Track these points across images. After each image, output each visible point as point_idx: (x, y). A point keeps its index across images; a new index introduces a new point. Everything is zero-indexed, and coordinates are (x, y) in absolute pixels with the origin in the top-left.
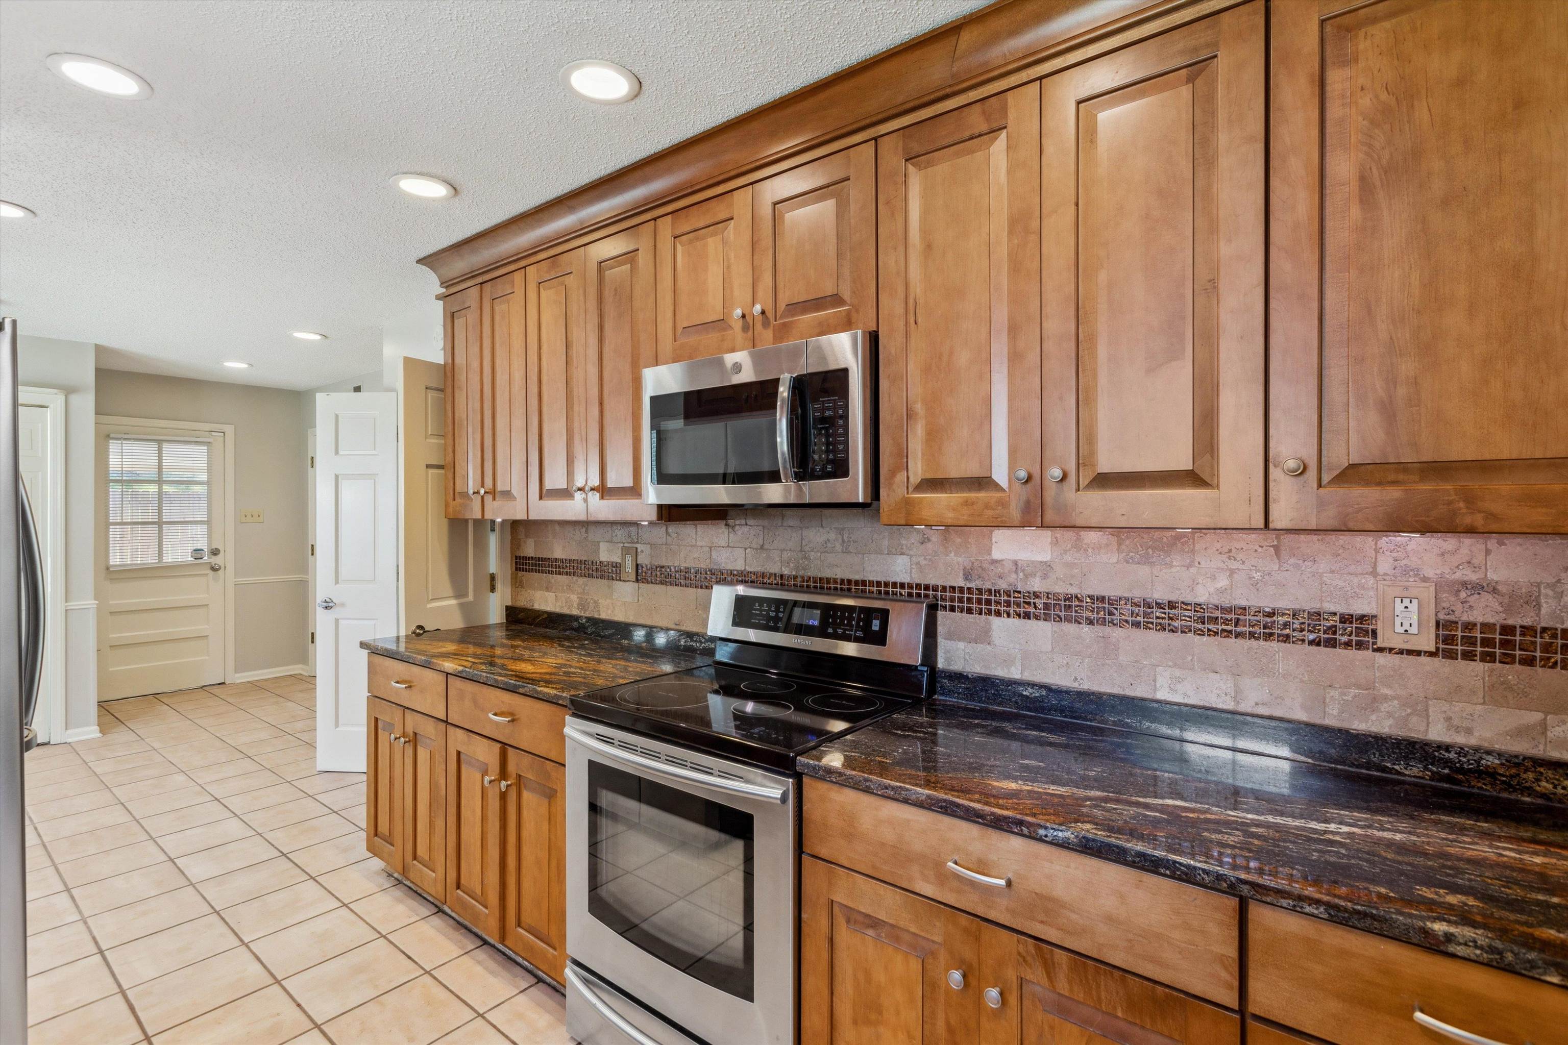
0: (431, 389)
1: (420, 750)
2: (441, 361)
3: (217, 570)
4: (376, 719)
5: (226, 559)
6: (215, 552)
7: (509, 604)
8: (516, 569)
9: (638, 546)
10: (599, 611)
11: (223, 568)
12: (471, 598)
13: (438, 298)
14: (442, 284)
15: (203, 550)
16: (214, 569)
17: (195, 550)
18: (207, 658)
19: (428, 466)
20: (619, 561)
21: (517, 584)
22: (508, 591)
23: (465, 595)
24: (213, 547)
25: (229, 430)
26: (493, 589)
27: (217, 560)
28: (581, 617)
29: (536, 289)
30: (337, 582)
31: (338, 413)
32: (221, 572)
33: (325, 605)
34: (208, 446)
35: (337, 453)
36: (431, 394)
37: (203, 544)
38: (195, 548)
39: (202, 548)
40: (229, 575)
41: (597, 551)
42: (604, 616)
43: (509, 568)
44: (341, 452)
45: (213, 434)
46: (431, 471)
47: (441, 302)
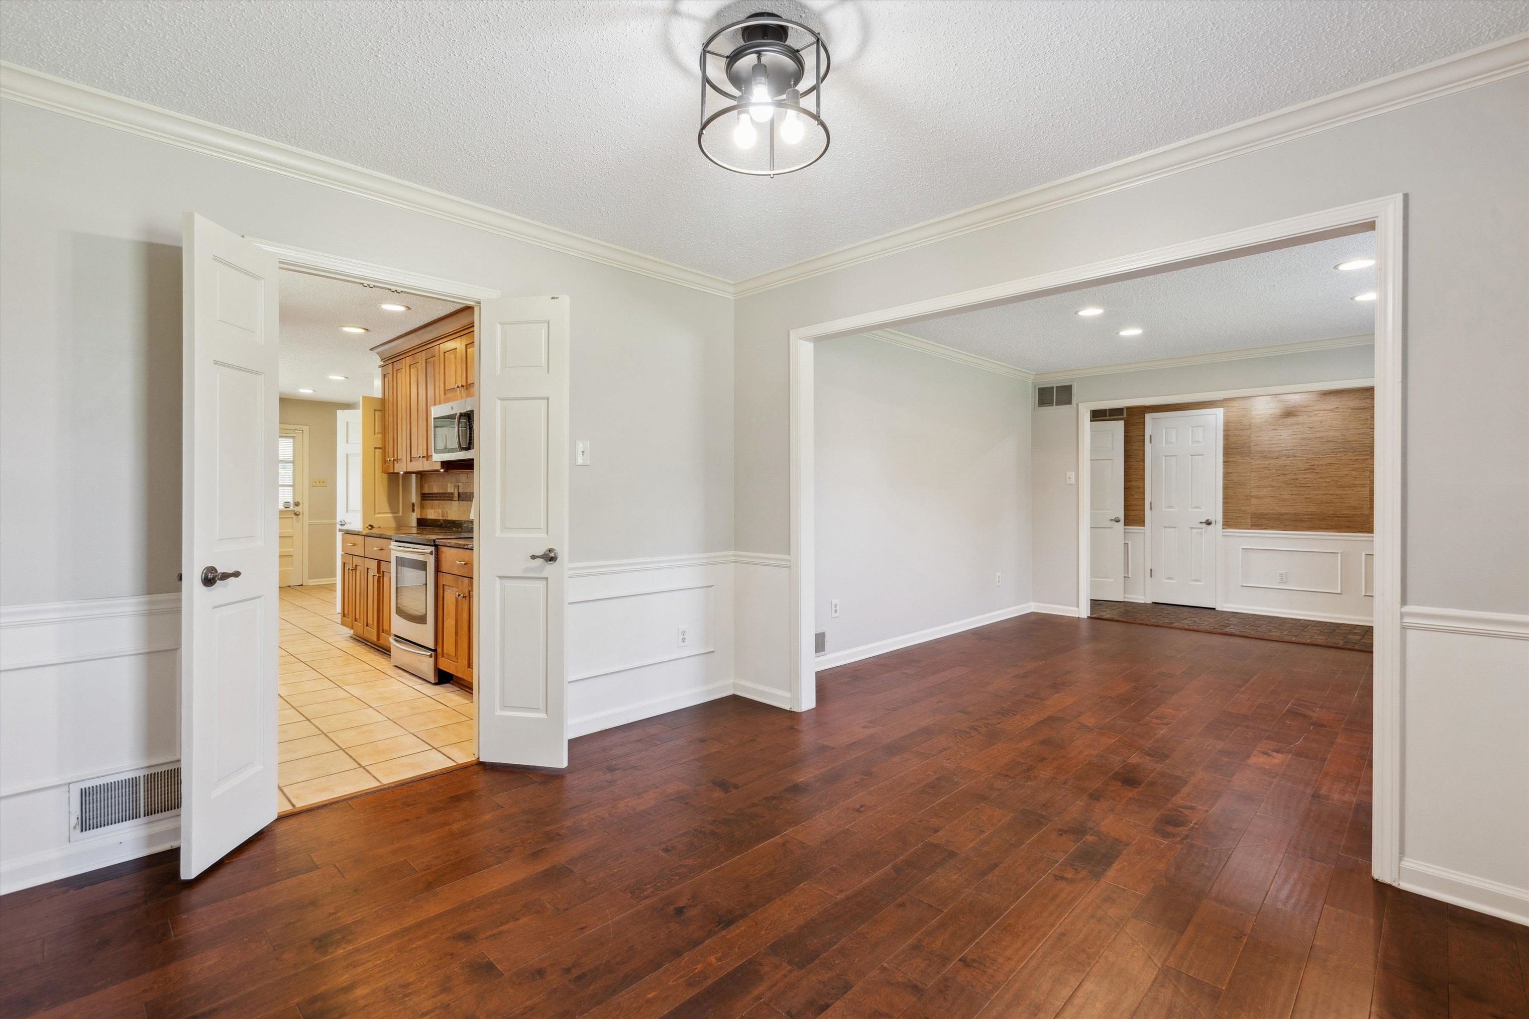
0: (377, 410)
1: (357, 571)
2: (381, 397)
3: (298, 515)
4: (344, 563)
5: (304, 508)
6: (297, 504)
7: (419, 517)
8: (422, 500)
9: (459, 484)
10: (448, 516)
11: (301, 514)
12: (401, 514)
13: (380, 367)
14: (382, 360)
15: (289, 502)
16: (296, 514)
17: (285, 502)
18: (292, 568)
19: (375, 448)
20: (453, 491)
21: (422, 507)
22: (419, 510)
23: (398, 512)
24: (296, 501)
25: (306, 429)
26: (413, 511)
27: (297, 509)
28: (441, 520)
29: (409, 368)
30: (347, 511)
31: (348, 421)
32: (300, 516)
33: (340, 523)
34: (293, 439)
35: (347, 442)
36: (377, 413)
37: (290, 500)
38: (285, 501)
39: (289, 501)
40: (305, 518)
41: (447, 488)
42: (449, 519)
43: (419, 499)
44: (349, 442)
45: (296, 431)
46: (377, 451)
47: (380, 369)
